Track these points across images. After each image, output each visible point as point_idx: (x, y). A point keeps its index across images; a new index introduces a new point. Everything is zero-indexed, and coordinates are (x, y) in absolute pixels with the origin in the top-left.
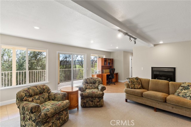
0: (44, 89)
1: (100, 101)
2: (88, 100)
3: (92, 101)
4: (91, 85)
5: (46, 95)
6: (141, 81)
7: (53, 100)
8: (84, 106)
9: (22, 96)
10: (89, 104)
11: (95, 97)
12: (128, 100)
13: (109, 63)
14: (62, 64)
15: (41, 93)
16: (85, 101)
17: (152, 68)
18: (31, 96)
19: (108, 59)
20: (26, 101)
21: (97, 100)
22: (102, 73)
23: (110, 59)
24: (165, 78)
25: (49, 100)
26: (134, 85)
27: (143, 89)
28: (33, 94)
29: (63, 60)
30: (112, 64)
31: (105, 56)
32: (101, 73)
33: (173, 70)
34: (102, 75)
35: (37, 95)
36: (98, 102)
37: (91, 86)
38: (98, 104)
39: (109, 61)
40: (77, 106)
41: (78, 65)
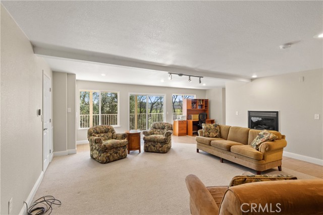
0: (109, 129)
1: (162, 146)
2: (150, 144)
3: (154, 146)
4: (159, 130)
5: (110, 134)
6: (220, 128)
7: (115, 139)
8: (147, 150)
9: (91, 132)
10: (151, 149)
11: (158, 142)
12: (200, 151)
13: (202, 106)
14: (155, 107)
15: (106, 132)
16: (147, 145)
17: (249, 112)
18: (98, 133)
19: (200, 100)
20: (94, 136)
21: (159, 145)
22: (187, 119)
23: (203, 100)
24: (266, 127)
25: (113, 139)
26: (209, 133)
27: (221, 138)
28: (99, 132)
29: (156, 101)
30: (205, 107)
31: (195, 96)
32: (185, 119)
33: (274, 115)
34: (187, 121)
35: (102, 133)
36: (160, 147)
37: (159, 132)
38: (160, 149)
39: (201, 102)
40: (139, 149)
41: (179, 108)
